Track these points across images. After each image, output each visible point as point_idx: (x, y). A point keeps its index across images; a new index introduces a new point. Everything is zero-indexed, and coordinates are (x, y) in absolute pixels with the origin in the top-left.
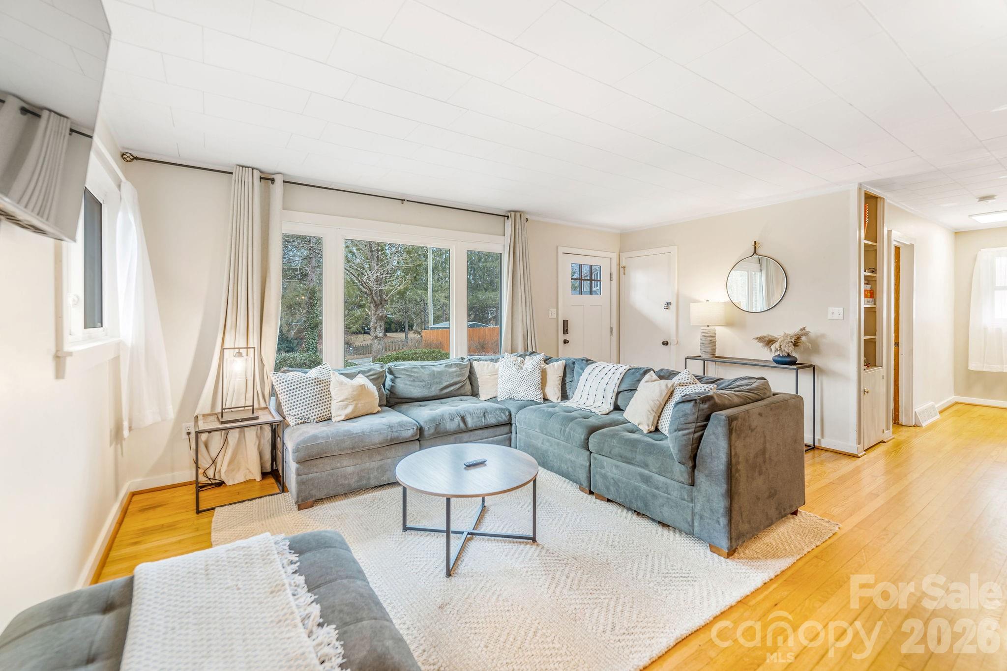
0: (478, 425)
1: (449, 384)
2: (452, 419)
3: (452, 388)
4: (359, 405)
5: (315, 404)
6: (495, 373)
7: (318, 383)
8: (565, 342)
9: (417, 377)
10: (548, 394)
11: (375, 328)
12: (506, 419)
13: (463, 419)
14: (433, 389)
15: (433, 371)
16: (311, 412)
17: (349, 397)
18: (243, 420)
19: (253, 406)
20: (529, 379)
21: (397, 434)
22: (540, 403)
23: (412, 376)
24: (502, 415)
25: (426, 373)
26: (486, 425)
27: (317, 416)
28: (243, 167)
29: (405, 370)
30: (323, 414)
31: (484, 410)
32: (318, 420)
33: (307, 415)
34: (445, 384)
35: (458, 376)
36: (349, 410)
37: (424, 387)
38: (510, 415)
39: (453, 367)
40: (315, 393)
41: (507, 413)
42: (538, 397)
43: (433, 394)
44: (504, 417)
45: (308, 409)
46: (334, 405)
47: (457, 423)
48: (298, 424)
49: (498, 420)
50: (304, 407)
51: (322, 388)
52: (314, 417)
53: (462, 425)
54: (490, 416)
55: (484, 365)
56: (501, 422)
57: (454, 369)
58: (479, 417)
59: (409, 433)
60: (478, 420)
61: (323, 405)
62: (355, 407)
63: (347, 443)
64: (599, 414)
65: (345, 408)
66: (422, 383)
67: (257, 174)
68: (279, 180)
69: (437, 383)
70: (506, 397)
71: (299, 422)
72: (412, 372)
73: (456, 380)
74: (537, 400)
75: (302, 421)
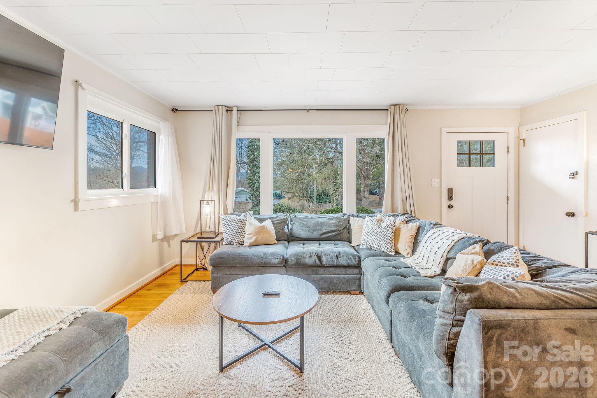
0: (331, 264)
1: (327, 232)
2: (310, 257)
3: (330, 234)
4: (259, 238)
5: (237, 234)
6: (361, 227)
7: (240, 222)
8: (450, 207)
9: (305, 224)
10: (399, 249)
11: (364, 191)
12: (355, 263)
13: (319, 258)
14: (315, 234)
15: (318, 221)
16: (234, 238)
17: (253, 232)
18: (207, 238)
19: (215, 231)
20: (381, 235)
21: (269, 260)
22: (391, 255)
23: (302, 223)
24: (353, 259)
25: (313, 222)
26: (338, 265)
27: (237, 241)
28: (219, 106)
29: (299, 219)
30: (240, 241)
31: (338, 254)
32: (237, 243)
33: (231, 240)
34: (325, 231)
35: (336, 226)
36: (253, 240)
37: (309, 231)
38: (360, 259)
39: (334, 219)
40: (238, 228)
41: (357, 259)
42: (390, 250)
43: (315, 237)
44: (353, 261)
45: (233, 237)
46: (246, 236)
47: (314, 260)
48: (227, 244)
49: (349, 263)
50: (231, 235)
51: (241, 225)
52: (235, 242)
53: (317, 262)
54: (342, 258)
55: (356, 220)
56: (351, 265)
57: (333, 221)
58: (332, 258)
59: (276, 261)
60: (331, 260)
61: (241, 235)
62: (256, 239)
63: (237, 261)
64: (422, 275)
65: (251, 239)
66: (307, 229)
67: (224, 109)
68: (235, 109)
69: (319, 230)
70: (365, 246)
71: (227, 243)
72: (303, 221)
73: (333, 229)
74: (389, 253)
75: (229, 243)
